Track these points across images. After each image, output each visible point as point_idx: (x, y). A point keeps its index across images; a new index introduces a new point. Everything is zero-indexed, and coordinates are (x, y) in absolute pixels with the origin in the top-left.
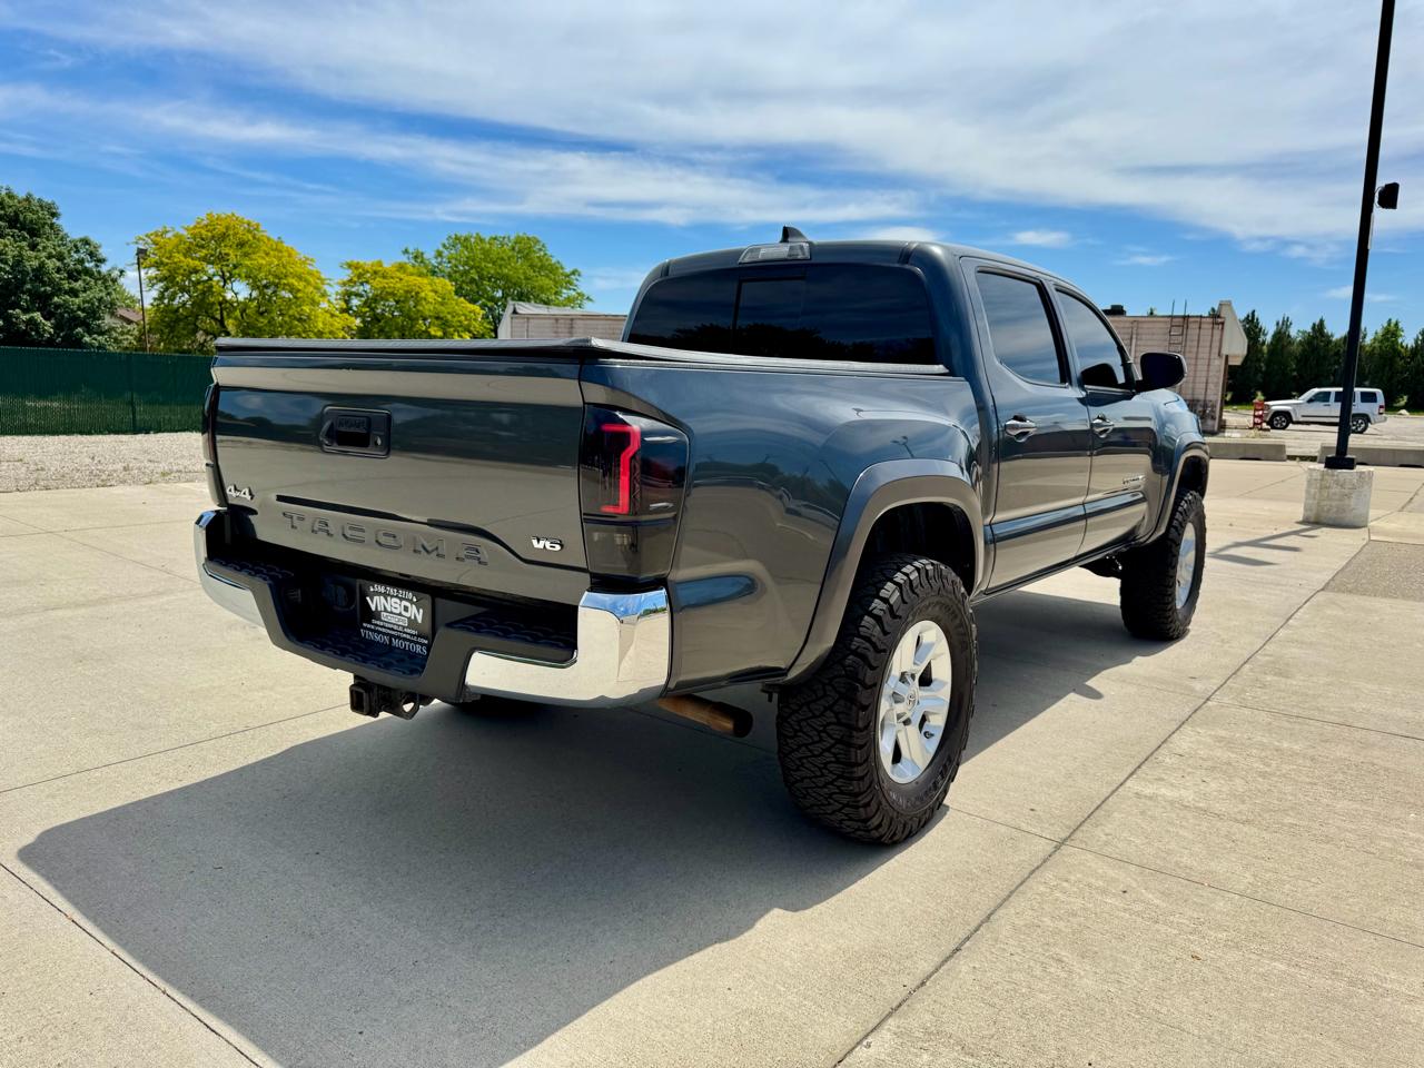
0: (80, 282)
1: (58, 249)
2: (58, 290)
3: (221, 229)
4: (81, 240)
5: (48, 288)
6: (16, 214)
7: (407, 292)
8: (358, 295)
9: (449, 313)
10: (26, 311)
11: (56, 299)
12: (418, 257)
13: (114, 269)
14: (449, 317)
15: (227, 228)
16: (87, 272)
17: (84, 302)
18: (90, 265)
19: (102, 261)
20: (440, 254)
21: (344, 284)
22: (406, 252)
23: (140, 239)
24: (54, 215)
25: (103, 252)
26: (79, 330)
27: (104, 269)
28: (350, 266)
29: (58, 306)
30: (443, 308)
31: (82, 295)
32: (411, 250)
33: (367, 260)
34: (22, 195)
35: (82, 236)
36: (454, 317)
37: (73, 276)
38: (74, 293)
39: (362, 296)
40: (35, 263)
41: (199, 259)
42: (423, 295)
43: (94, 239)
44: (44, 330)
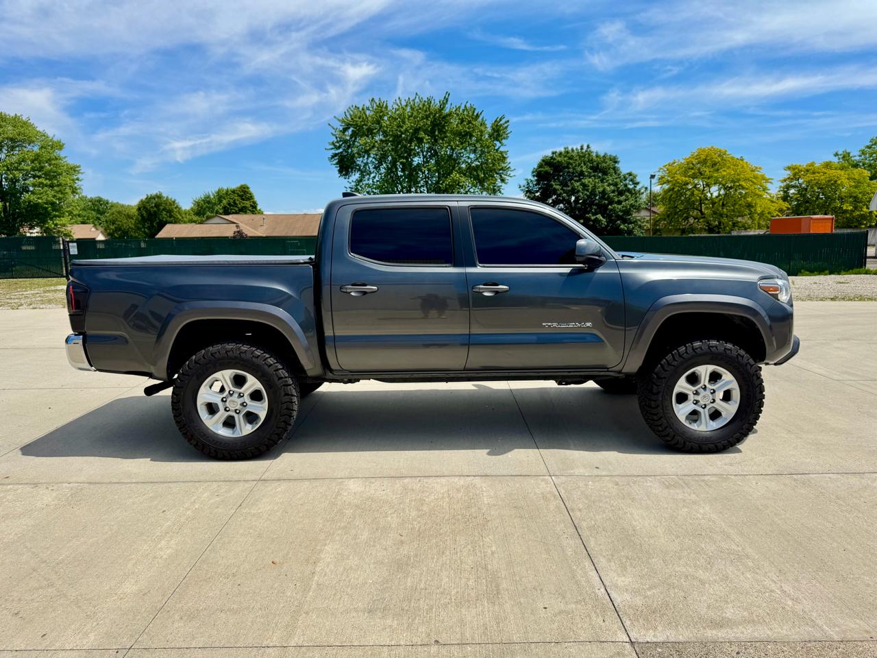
0: (624, 197)
1: (615, 180)
2: (611, 202)
3: (703, 157)
4: (628, 174)
5: (606, 202)
6: (598, 165)
7: (829, 181)
8: (793, 187)
9: (860, 193)
10: (594, 214)
11: (610, 207)
12: (846, 156)
13: (643, 187)
14: (860, 196)
15: (707, 156)
16: (629, 190)
17: (623, 207)
18: (631, 187)
19: (638, 183)
20: (863, 153)
21: (785, 181)
22: (836, 155)
23: (661, 169)
24: (616, 162)
25: (638, 179)
26: (619, 222)
27: (638, 187)
28: (789, 168)
29: (611, 210)
30: (856, 190)
31: (624, 203)
32: (839, 153)
33: (803, 163)
34: (602, 155)
35: (628, 172)
36: (864, 195)
37: (621, 193)
38: (619, 202)
39: (797, 187)
40: (601, 189)
41: (689, 177)
42: (839, 182)
43: (634, 172)
44: (602, 224)
